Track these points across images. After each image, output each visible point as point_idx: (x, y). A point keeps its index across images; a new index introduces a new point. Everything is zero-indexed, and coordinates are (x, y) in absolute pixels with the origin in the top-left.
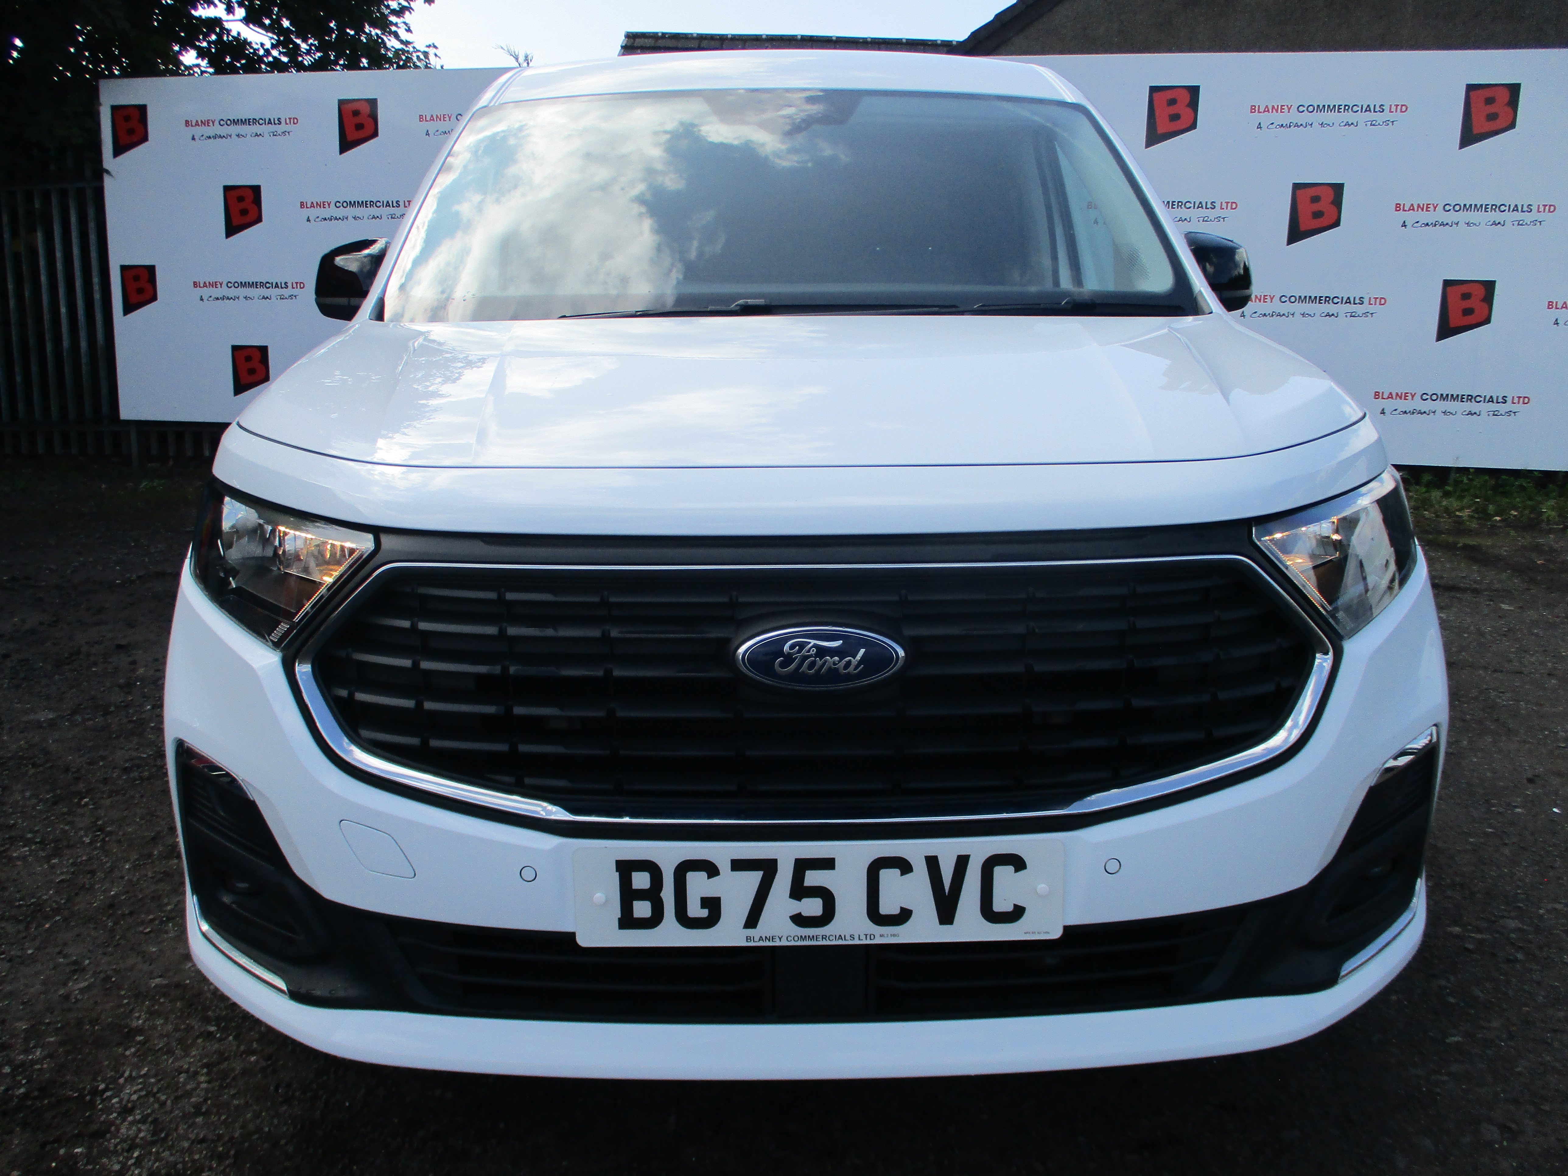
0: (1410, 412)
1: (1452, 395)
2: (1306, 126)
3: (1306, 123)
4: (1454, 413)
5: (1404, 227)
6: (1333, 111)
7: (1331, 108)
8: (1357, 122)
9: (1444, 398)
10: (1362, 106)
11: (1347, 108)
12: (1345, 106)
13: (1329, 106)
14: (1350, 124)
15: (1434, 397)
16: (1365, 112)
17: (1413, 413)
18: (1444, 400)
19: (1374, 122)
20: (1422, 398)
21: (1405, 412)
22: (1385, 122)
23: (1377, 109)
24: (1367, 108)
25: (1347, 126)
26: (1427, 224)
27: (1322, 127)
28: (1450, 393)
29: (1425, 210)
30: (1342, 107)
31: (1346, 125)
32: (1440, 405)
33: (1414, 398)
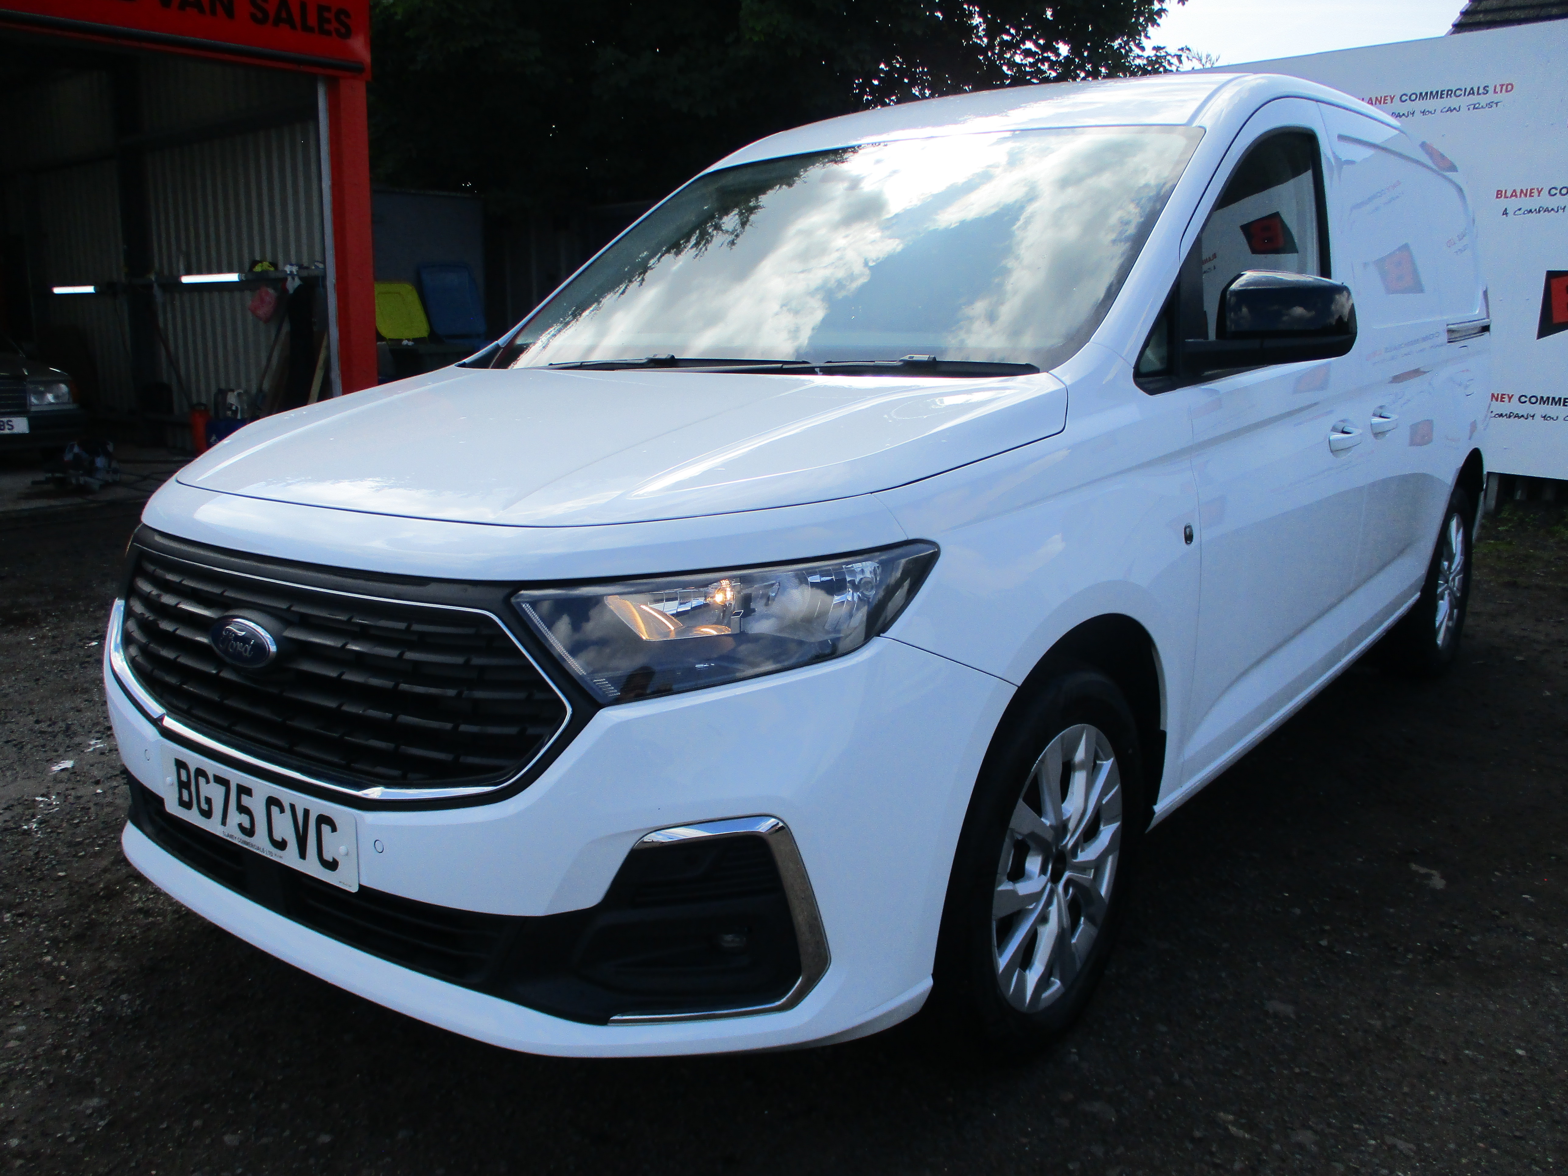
0: (1506, 415)
1: (1554, 398)
2: (1408, 115)
3: (1408, 112)
4: (1555, 418)
5: (1505, 216)
6: (1436, 97)
7: (1434, 94)
8: (1460, 107)
9: (1544, 401)
10: (1466, 89)
11: (1450, 93)
12: (1448, 91)
13: (1431, 93)
14: (1452, 109)
15: (1533, 400)
16: (1468, 95)
17: (1510, 417)
18: (1544, 403)
19: (1478, 105)
20: (1519, 400)
21: (1501, 415)
22: (1489, 104)
23: (1481, 91)
24: (1470, 92)
25: (1449, 112)
26: (1531, 211)
27: (1423, 115)
28: (1551, 396)
29: (1528, 196)
30: (1445, 93)
31: (1447, 111)
32: (1541, 409)
33: (1512, 400)
